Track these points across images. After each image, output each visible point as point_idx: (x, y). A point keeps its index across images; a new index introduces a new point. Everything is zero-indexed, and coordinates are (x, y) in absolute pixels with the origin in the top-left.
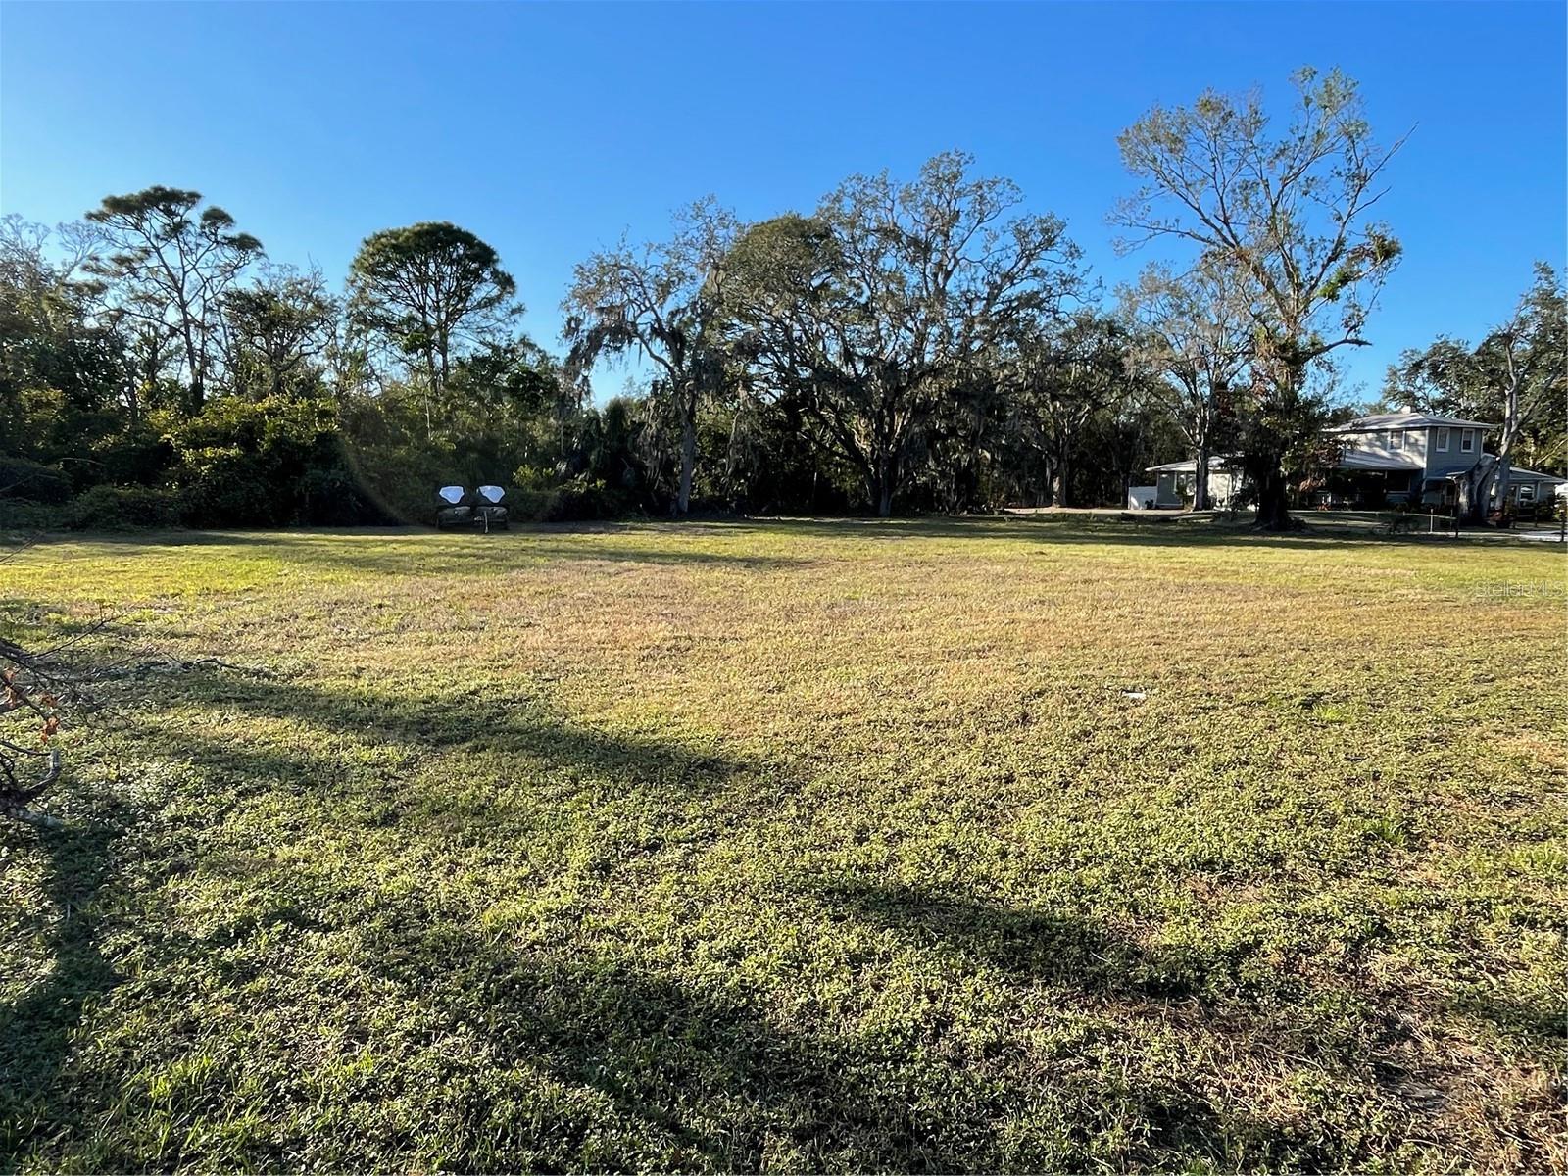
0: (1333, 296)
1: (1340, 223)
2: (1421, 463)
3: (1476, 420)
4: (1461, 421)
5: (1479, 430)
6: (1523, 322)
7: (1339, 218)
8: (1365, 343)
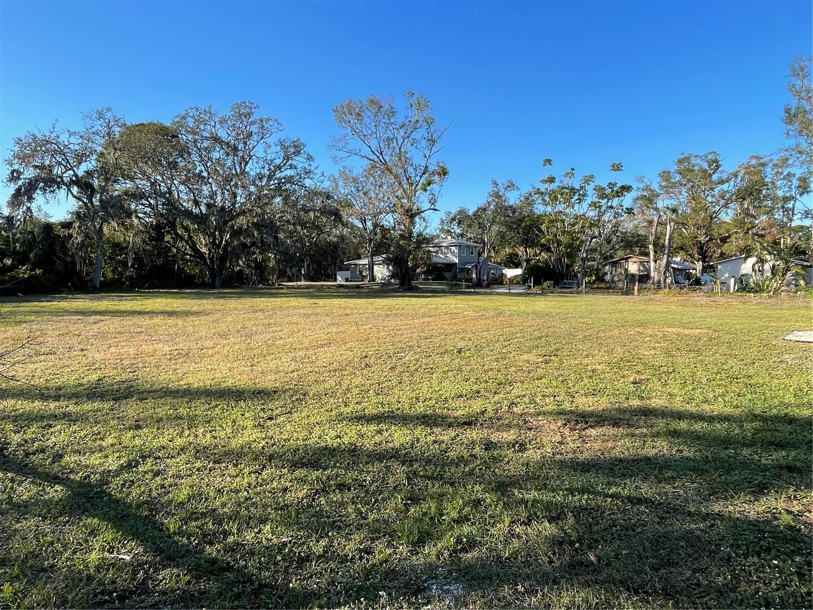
0: (425, 190)
1: (426, 159)
2: (456, 260)
3: (474, 242)
4: (468, 243)
5: (475, 247)
6: (489, 203)
7: (425, 157)
8: (438, 210)
